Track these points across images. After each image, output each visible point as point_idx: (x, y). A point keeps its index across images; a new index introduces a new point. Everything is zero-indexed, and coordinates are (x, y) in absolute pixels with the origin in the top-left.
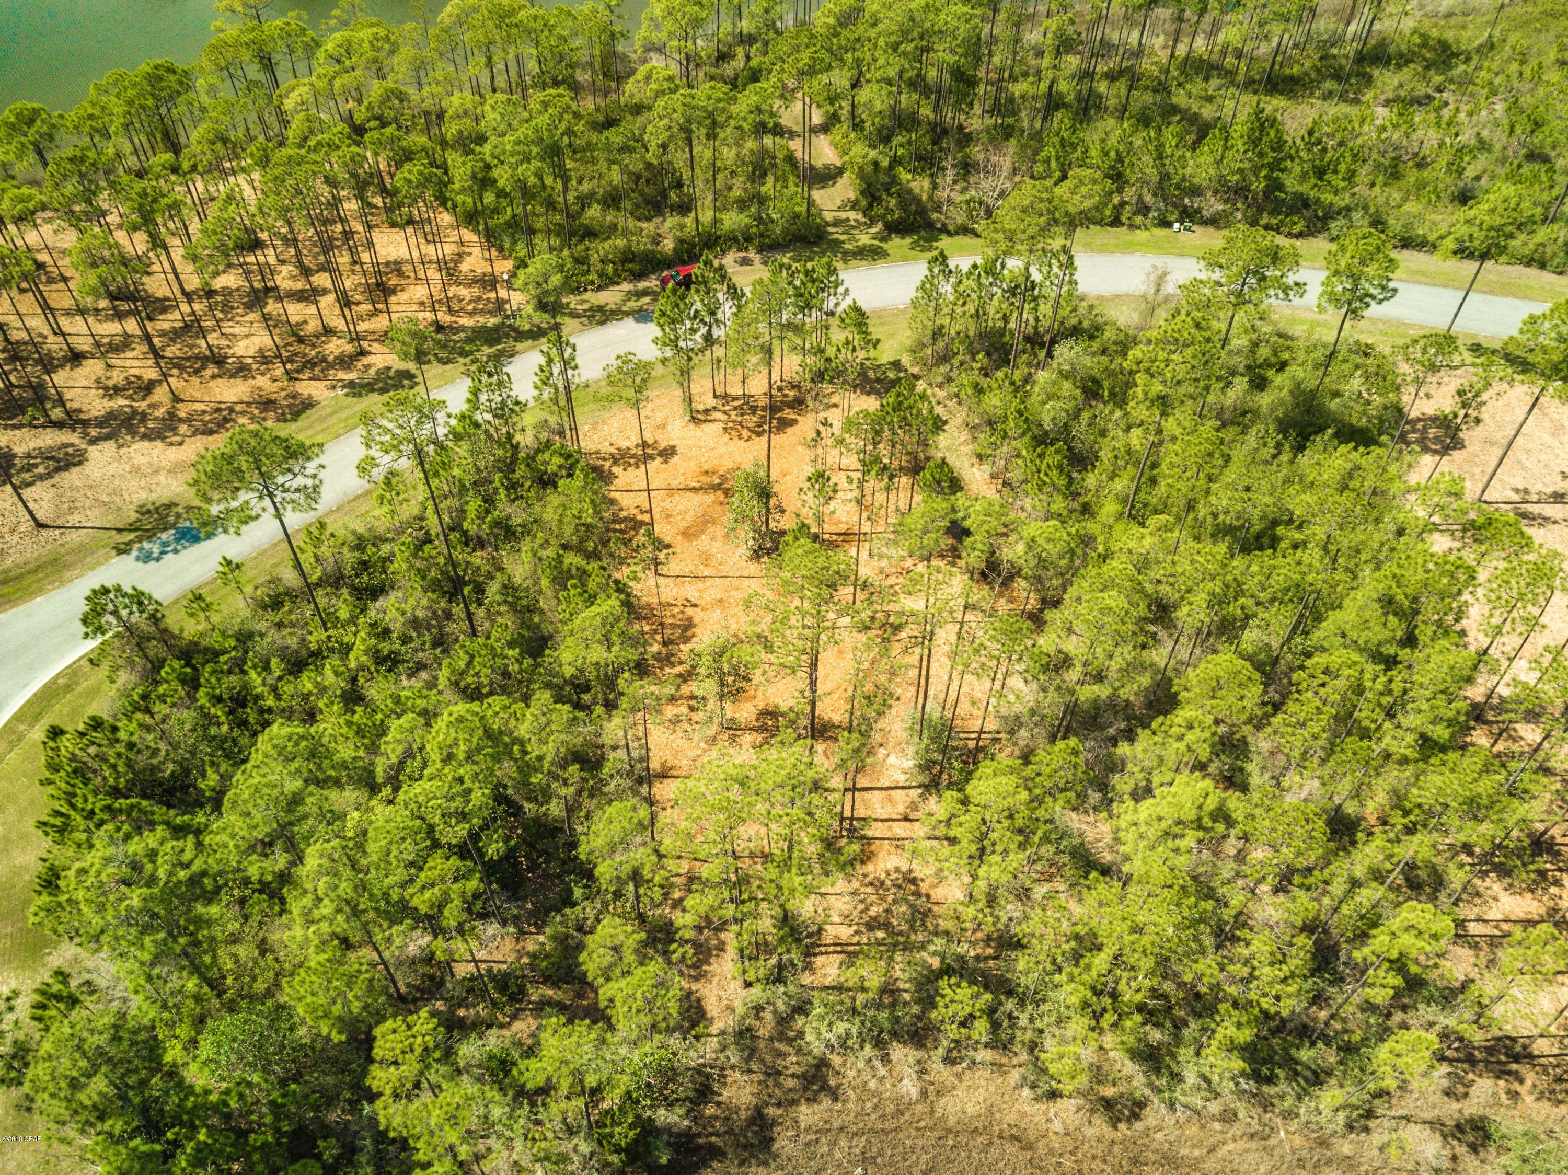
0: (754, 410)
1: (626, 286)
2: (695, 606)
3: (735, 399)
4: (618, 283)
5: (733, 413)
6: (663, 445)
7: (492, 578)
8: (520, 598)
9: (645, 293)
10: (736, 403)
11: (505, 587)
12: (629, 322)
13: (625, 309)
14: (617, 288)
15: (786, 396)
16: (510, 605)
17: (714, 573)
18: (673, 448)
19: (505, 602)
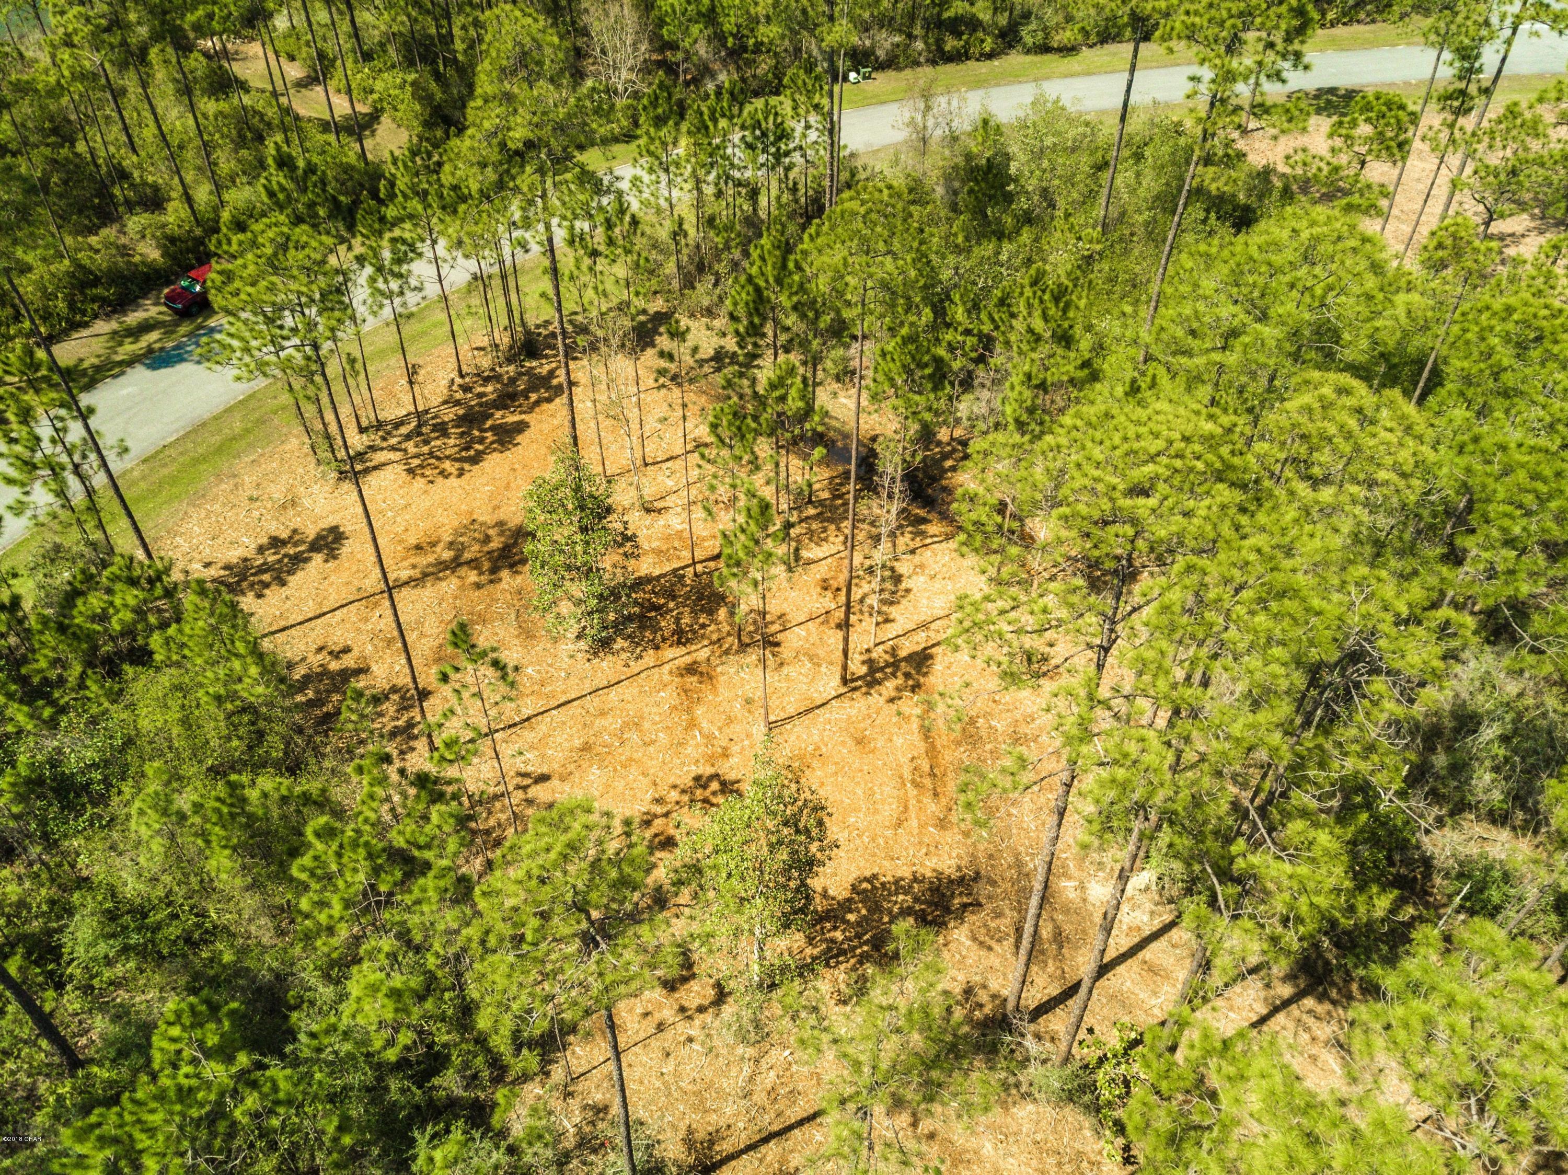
0: (442, 429)
1: (102, 327)
2: (543, 778)
3: (398, 424)
4: (86, 325)
5: (410, 446)
6: (311, 532)
7: (70, 911)
8: (158, 927)
9: (145, 327)
10: (404, 430)
11: (112, 916)
12: (140, 373)
13: (118, 358)
14: (85, 333)
15: (481, 395)
16: (142, 952)
17: (541, 705)
18: (334, 529)
19: (126, 950)
